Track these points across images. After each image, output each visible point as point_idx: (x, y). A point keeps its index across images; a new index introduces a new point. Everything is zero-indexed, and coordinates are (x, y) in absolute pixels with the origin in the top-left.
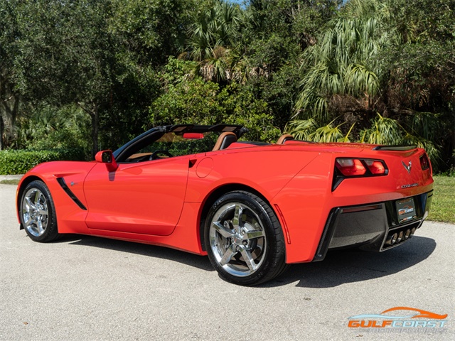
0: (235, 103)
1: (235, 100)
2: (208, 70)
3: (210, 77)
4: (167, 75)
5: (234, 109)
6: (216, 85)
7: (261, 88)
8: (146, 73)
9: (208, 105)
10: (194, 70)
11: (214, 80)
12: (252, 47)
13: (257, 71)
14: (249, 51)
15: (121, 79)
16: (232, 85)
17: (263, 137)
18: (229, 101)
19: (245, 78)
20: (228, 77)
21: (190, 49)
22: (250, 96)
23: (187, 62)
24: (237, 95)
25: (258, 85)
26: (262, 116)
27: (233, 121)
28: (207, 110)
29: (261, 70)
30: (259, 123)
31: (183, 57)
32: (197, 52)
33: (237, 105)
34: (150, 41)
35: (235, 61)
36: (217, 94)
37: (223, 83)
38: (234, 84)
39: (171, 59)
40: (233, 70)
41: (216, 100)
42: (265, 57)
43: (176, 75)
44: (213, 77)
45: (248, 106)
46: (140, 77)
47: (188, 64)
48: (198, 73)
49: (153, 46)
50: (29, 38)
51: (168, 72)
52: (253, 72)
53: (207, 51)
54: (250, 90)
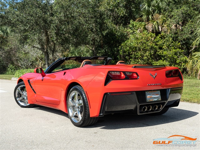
0: (163, 43)
1: (163, 42)
2: (150, 27)
3: (151, 30)
4: (129, 30)
5: (162, 46)
6: (154, 35)
7: (177, 35)
8: (119, 29)
9: (149, 45)
10: (143, 27)
11: (153, 32)
12: (173, 14)
13: (176, 26)
14: (171, 15)
15: (105, 33)
16: (161, 34)
17: (178, 61)
18: (160, 43)
19: (169, 31)
20: (160, 30)
21: (142, 16)
22: (171, 40)
23: (140, 23)
24: (165, 39)
25: (176, 33)
26: (177, 50)
27: (162, 53)
28: (148, 48)
29: (178, 25)
30: (176, 54)
31: (138, 21)
32: (144, 17)
33: (164, 44)
34: (121, 13)
35: (164, 21)
36: (154, 39)
37: (158, 33)
38: (163, 34)
39: (131, 21)
40: (163, 27)
41: (154, 42)
42: (179, 19)
43: (134, 30)
44: (152, 30)
45: (170, 45)
46: (117, 31)
47: (140, 24)
48: (145, 29)
49: (123, 15)
50: (57, 16)
51: (130, 28)
52: (173, 27)
53: (150, 17)
54: (171, 37)
